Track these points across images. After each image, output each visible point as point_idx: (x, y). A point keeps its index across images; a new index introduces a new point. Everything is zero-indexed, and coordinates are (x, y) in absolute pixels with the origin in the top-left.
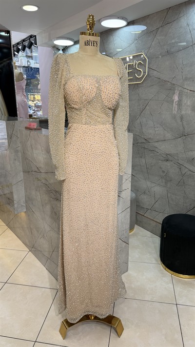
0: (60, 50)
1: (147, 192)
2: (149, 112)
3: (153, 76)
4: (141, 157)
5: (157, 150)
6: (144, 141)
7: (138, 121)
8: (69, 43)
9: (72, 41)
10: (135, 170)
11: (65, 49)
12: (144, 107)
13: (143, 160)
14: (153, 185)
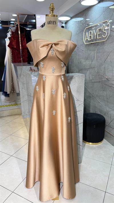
0: (63, 23)
1: (106, 114)
2: (109, 61)
3: (113, 35)
4: (104, 91)
5: (113, 86)
6: (106, 80)
7: (103, 66)
8: (68, 18)
9: (69, 17)
10: (100, 99)
11: (66, 22)
12: (107, 57)
13: (105, 92)
14: (110, 110)
